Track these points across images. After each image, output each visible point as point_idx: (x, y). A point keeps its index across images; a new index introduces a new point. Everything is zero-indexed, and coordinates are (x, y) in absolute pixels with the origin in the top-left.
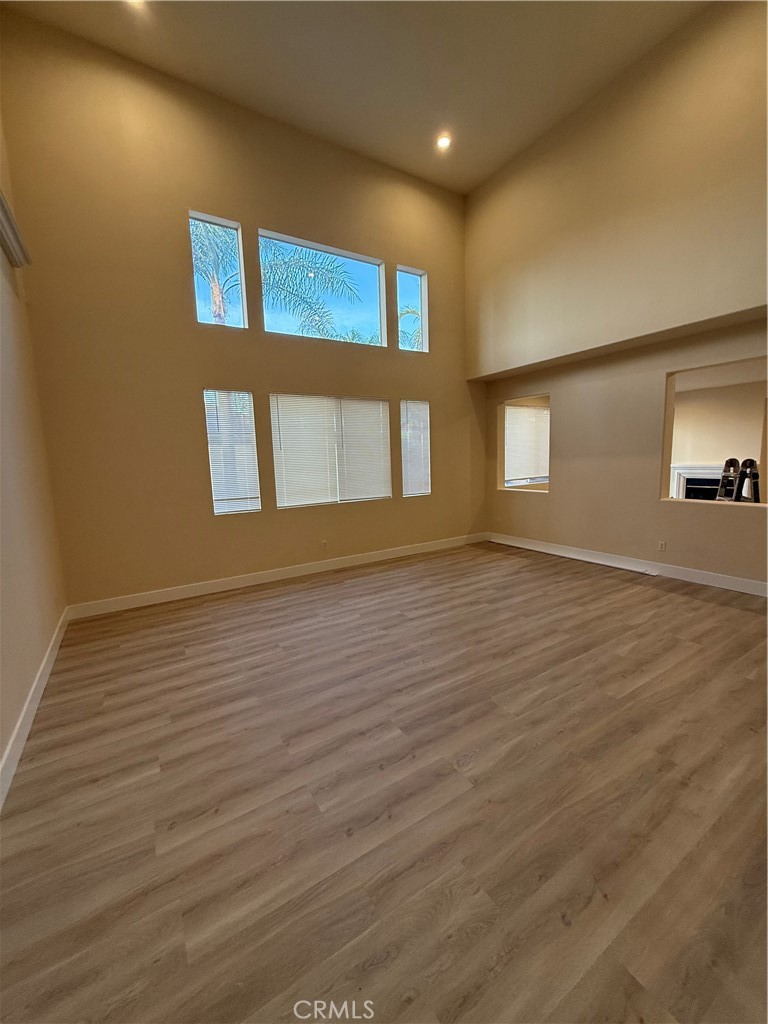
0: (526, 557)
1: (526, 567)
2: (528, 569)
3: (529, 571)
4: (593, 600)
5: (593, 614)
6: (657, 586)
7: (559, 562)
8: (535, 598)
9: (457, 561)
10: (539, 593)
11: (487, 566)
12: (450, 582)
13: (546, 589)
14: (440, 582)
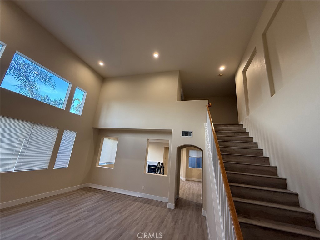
0: (102, 194)
1: (101, 198)
2: (102, 199)
3: (103, 200)
4: (124, 211)
5: (123, 217)
6: (141, 201)
7: (113, 195)
8: (103, 213)
9: (72, 198)
10: (106, 210)
11: (86, 199)
12: (68, 210)
13: (108, 208)
14: (62, 211)
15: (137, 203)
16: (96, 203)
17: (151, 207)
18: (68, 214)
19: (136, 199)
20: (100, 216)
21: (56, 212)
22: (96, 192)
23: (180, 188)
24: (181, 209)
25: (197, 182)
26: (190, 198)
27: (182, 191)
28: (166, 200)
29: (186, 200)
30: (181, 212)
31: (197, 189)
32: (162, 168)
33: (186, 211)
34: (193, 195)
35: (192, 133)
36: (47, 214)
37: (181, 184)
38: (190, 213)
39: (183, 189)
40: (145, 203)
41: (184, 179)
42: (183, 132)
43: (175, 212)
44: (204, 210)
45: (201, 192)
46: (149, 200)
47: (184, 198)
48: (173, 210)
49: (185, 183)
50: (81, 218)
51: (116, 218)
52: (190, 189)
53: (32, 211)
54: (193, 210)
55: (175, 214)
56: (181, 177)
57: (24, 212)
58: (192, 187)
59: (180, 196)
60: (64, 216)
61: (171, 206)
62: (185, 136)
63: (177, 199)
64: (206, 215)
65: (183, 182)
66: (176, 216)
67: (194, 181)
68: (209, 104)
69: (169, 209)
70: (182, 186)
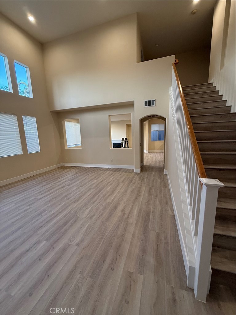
0: (77, 169)
3: (79, 173)
4: (98, 178)
5: (99, 181)
6: (112, 170)
7: (87, 168)
8: (83, 181)
9: (54, 174)
10: (84, 179)
11: (65, 174)
12: (53, 182)
13: (85, 177)
14: (49, 183)
15: (108, 172)
16: (74, 175)
17: (121, 173)
18: (54, 184)
19: (107, 169)
20: (80, 182)
21: (44, 184)
22: (71, 168)
23: (144, 158)
24: (146, 172)
25: (159, 153)
26: (153, 164)
27: (146, 161)
28: (132, 167)
29: (149, 166)
30: (146, 174)
31: (159, 157)
32: (126, 143)
33: (150, 173)
34: (156, 162)
35: (155, 102)
36: (38, 185)
37: (145, 155)
38: (153, 174)
39: (146, 159)
40: (115, 171)
41: (147, 152)
42: (146, 102)
43: (141, 174)
44: (165, 170)
45: (163, 159)
46: (118, 169)
47: (148, 164)
48: (139, 173)
49: (148, 154)
50: (66, 185)
51: (93, 183)
52: (152, 158)
53: (25, 185)
54: (156, 172)
55: (141, 176)
56: (145, 151)
57: (20, 186)
58: (154, 156)
59: (145, 164)
60: (52, 185)
61: (138, 170)
62: (147, 106)
63: (142, 166)
64: (167, 173)
65: (146, 154)
66: (142, 177)
67: (156, 152)
68: (176, 61)
69: (136, 173)
70: (146, 157)
